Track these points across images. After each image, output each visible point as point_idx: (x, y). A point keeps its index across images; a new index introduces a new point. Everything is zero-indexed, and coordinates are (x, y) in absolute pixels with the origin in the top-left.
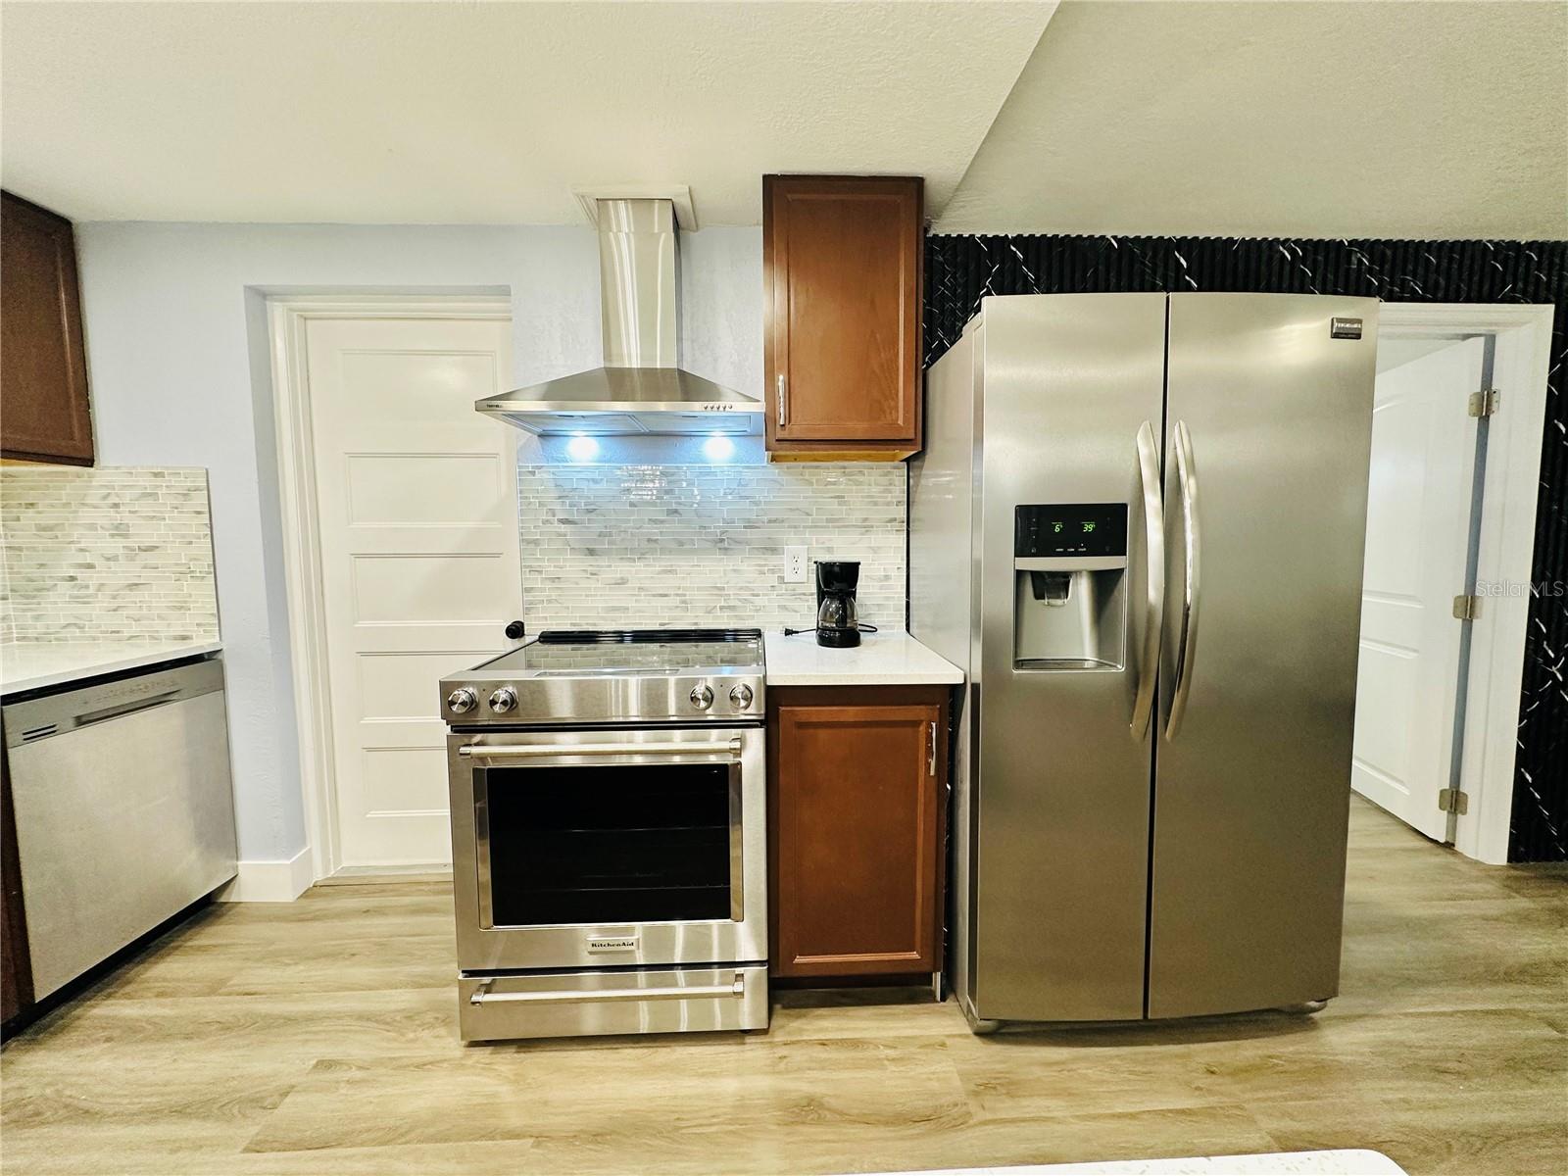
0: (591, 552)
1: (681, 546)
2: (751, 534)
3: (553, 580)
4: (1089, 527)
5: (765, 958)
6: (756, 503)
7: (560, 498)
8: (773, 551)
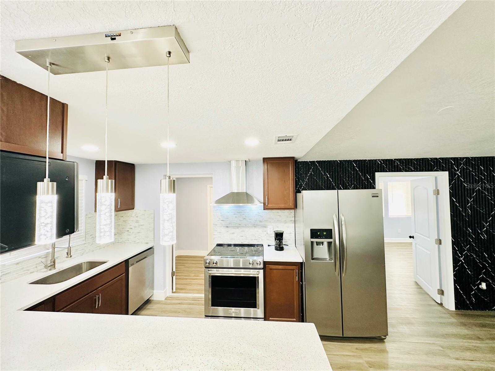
0: (227, 227)
1: (246, 226)
2: (261, 223)
3: (219, 233)
4: (325, 233)
5: (263, 317)
6: (262, 217)
7: (221, 216)
8: (265, 227)
